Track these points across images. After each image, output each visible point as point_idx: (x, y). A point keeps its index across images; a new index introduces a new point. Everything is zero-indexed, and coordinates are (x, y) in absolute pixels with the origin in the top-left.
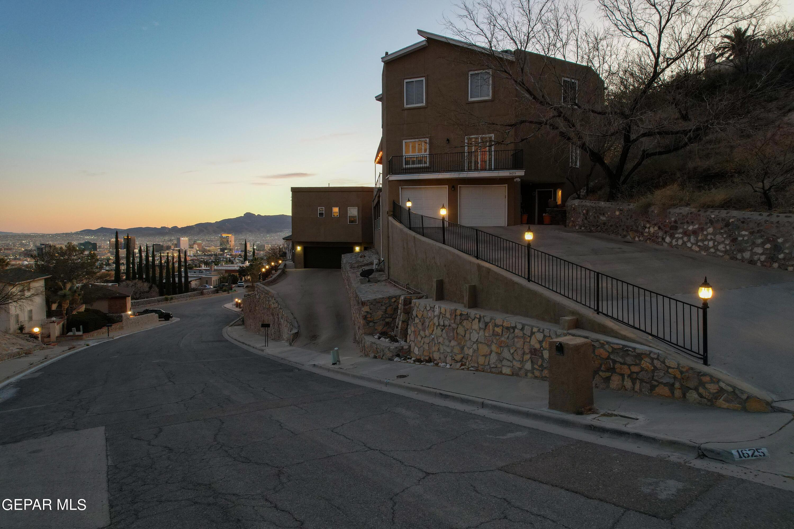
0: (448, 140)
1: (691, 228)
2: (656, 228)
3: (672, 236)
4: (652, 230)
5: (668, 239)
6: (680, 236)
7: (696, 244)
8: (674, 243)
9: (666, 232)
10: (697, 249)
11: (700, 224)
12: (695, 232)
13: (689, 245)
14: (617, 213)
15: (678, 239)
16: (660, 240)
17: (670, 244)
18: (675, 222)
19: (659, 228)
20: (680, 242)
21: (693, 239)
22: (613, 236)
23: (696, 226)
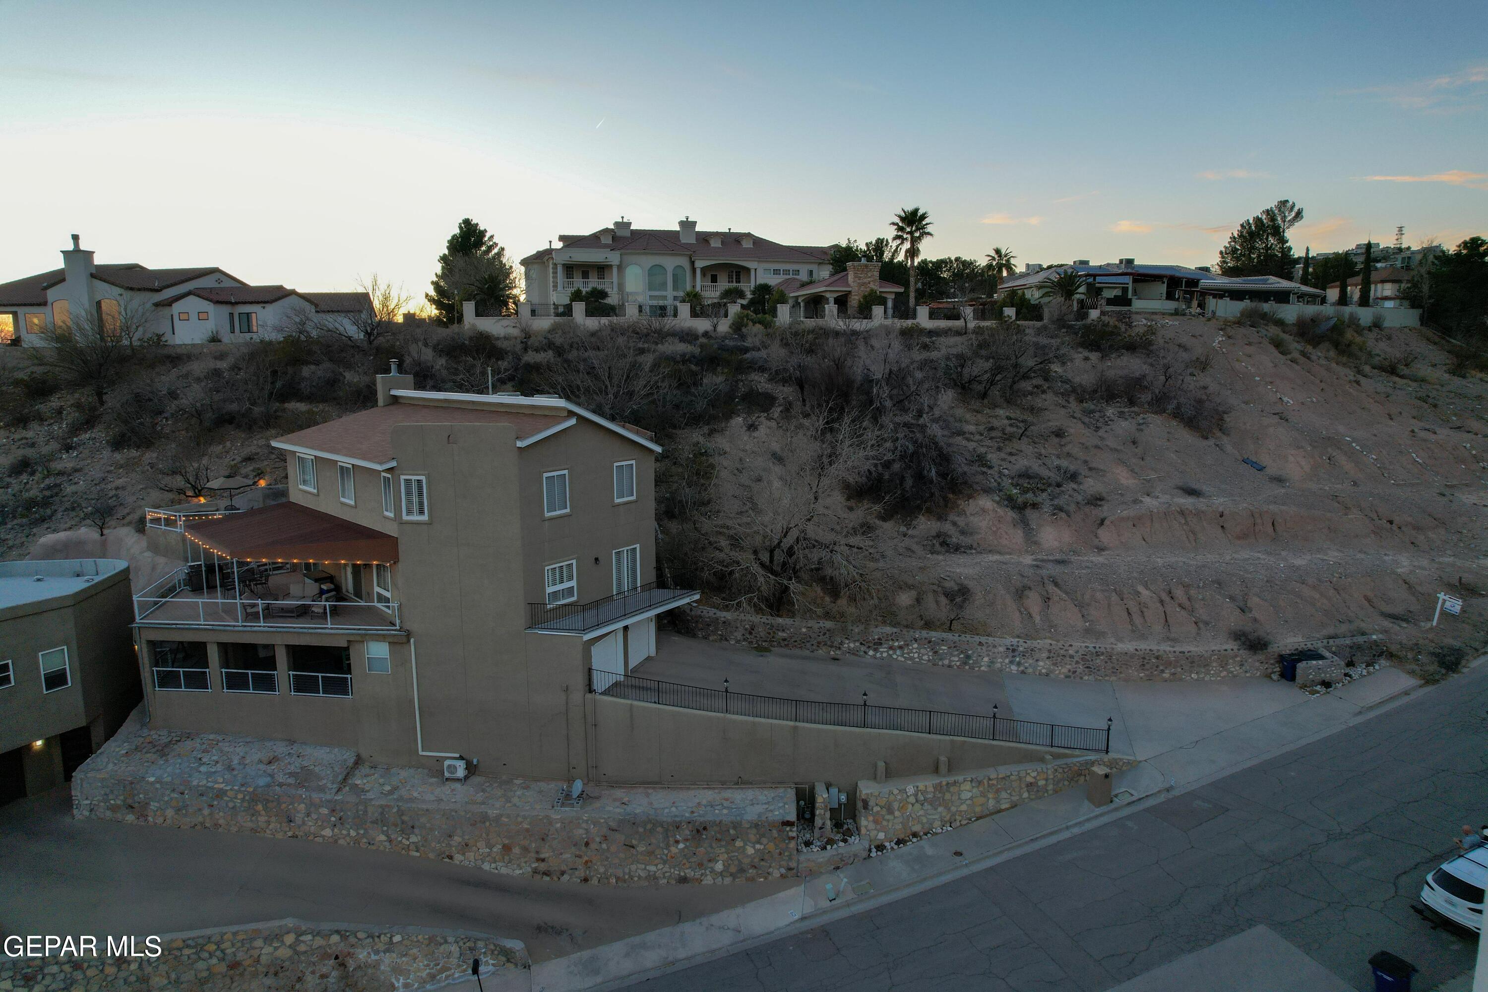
0: (597, 559)
1: (896, 644)
2: (857, 644)
3: (876, 650)
4: (852, 645)
5: (871, 653)
6: (885, 650)
7: (902, 656)
8: (878, 655)
9: (869, 647)
10: (903, 659)
11: (905, 641)
12: (901, 647)
13: (895, 657)
14: (804, 630)
15: (882, 653)
16: (862, 653)
17: (874, 657)
18: (880, 639)
19: (861, 644)
20: (885, 655)
21: (898, 652)
22: (797, 652)
23: (902, 643)
